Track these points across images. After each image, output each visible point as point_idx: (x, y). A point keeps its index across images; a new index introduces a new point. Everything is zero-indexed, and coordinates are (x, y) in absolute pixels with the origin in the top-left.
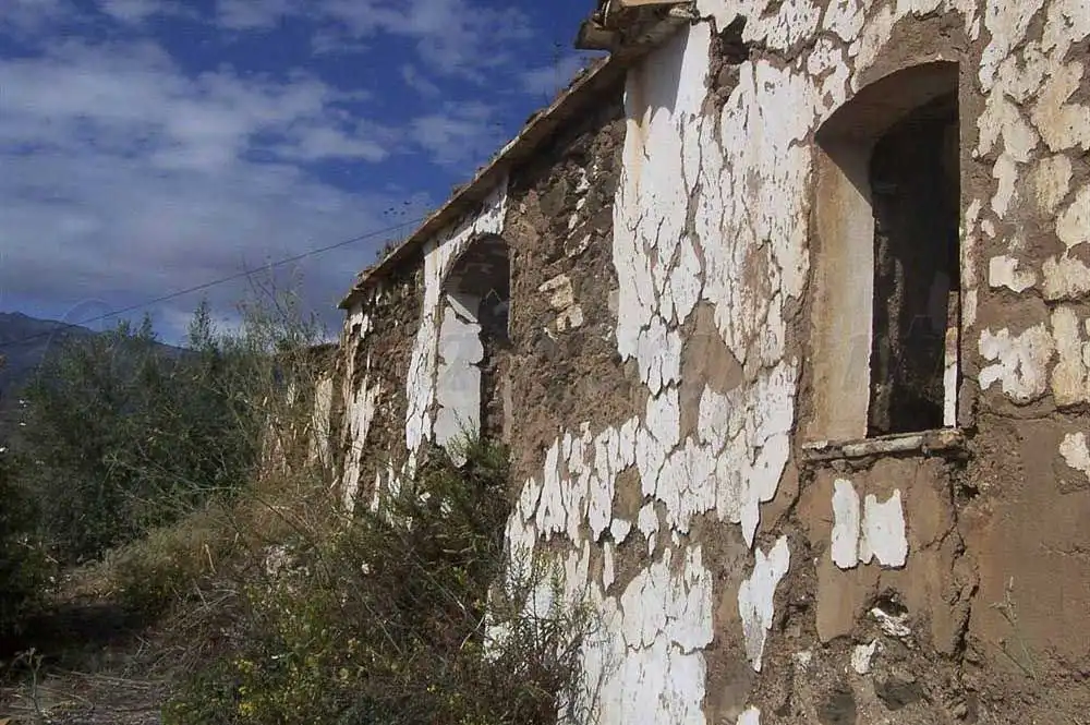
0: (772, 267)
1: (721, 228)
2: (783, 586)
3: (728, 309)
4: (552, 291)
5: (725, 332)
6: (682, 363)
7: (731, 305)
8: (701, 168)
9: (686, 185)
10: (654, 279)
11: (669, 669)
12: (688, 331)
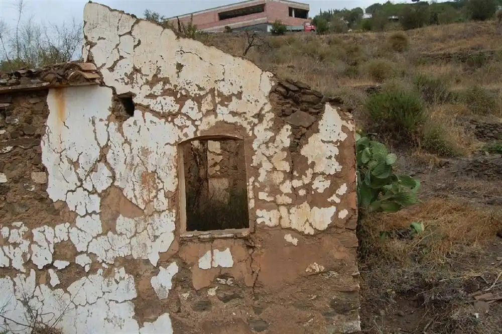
0: (157, 181)
1: (125, 163)
2: (175, 277)
3: (133, 191)
5: (131, 198)
6: (100, 206)
7: (134, 190)
8: (109, 140)
9: (98, 144)
10: (77, 174)
11: (109, 309)
12: (104, 195)
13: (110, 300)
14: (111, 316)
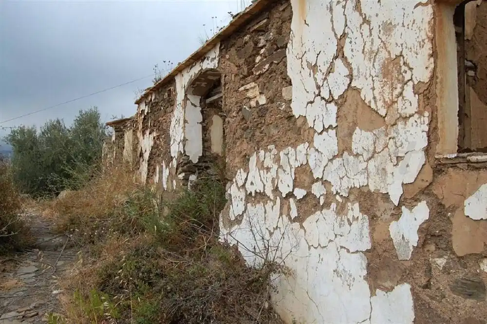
0: (404, 68)
1: (363, 52)
2: (424, 226)
3: (371, 90)
4: (247, 90)
5: (370, 102)
6: (337, 118)
7: (373, 89)
8: (346, 25)
9: (336, 34)
10: (315, 79)
11: (339, 259)
12: (341, 102)
13: (342, 247)
14: (340, 269)
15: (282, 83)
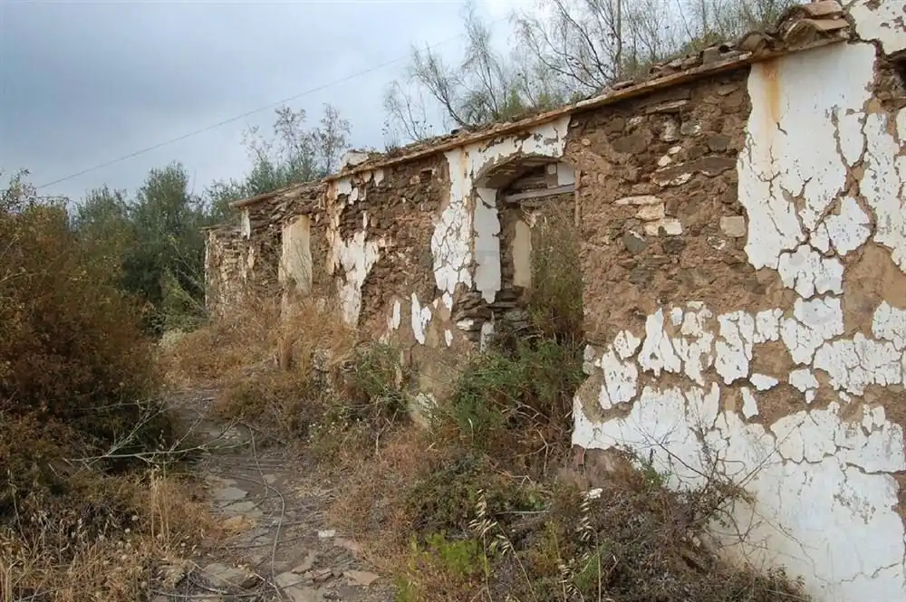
1: (899, 197)
4: (637, 206)
6: (843, 281)
8: (866, 150)
10: (800, 219)
11: (845, 481)
12: (851, 261)
13: (850, 465)
14: (848, 494)
15: (721, 208)
